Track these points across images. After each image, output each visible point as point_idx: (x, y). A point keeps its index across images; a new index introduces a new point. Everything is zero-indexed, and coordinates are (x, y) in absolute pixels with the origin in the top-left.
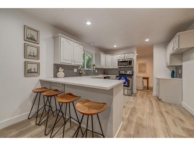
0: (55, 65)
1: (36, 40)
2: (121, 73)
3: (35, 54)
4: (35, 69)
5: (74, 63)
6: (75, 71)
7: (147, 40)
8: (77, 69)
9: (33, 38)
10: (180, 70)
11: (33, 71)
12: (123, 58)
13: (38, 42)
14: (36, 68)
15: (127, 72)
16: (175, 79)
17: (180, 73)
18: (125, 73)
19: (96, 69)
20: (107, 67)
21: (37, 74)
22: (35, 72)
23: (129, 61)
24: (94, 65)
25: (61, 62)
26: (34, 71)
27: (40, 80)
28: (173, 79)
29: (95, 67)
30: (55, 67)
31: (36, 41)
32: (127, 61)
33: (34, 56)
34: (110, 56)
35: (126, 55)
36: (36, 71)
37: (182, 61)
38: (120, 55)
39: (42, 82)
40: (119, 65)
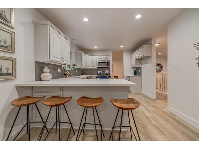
0: (37, 63)
1: (9, 20)
2: (100, 73)
3: (8, 44)
4: (7, 69)
5: (63, 62)
6: (58, 72)
7: (122, 46)
8: (61, 70)
9: (3, 16)
10: (140, 70)
11: (4, 71)
12: (102, 59)
13: (12, 25)
14: (10, 68)
15: (105, 72)
16: (136, 76)
17: (140, 72)
18: (103, 73)
19: (77, 69)
20: (87, 67)
21: (11, 76)
22: (9, 74)
23: (107, 62)
24: (74, 65)
25: (51, 59)
26: (6, 72)
27: (16, 86)
28: (135, 76)
29: (75, 67)
30: (37, 66)
31: (8, 22)
32: (106, 62)
33: (6, 47)
34: (90, 57)
35: (104, 57)
36: (10, 71)
37: (141, 64)
38: (99, 56)
39: (19, 88)
40: (98, 66)
